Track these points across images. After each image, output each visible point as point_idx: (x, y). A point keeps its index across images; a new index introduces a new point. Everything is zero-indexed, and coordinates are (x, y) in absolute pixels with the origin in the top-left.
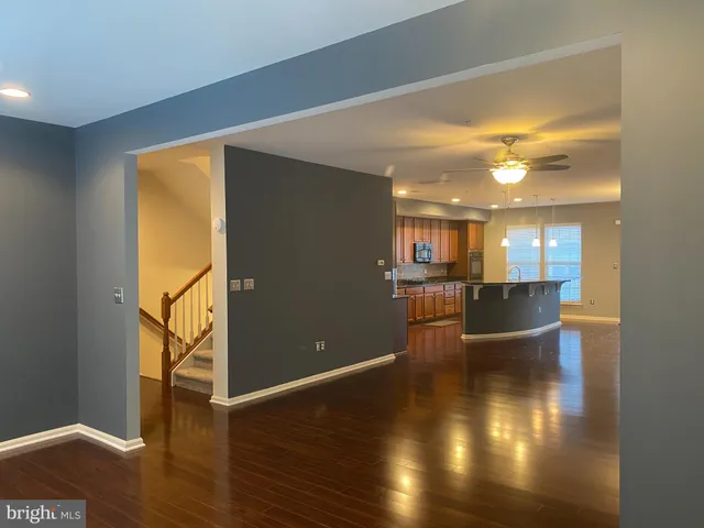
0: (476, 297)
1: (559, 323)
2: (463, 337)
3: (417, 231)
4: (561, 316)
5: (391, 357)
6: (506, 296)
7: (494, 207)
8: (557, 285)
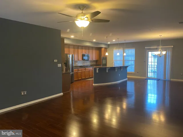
0: (97, 72)
1: (127, 79)
2: (94, 84)
3: (84, 50)
4: (128, 76)
5: (62, 94)
6: (107, 71)
7: (109, 43)
8: (126, 67)
